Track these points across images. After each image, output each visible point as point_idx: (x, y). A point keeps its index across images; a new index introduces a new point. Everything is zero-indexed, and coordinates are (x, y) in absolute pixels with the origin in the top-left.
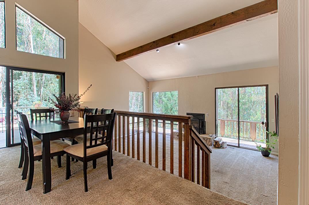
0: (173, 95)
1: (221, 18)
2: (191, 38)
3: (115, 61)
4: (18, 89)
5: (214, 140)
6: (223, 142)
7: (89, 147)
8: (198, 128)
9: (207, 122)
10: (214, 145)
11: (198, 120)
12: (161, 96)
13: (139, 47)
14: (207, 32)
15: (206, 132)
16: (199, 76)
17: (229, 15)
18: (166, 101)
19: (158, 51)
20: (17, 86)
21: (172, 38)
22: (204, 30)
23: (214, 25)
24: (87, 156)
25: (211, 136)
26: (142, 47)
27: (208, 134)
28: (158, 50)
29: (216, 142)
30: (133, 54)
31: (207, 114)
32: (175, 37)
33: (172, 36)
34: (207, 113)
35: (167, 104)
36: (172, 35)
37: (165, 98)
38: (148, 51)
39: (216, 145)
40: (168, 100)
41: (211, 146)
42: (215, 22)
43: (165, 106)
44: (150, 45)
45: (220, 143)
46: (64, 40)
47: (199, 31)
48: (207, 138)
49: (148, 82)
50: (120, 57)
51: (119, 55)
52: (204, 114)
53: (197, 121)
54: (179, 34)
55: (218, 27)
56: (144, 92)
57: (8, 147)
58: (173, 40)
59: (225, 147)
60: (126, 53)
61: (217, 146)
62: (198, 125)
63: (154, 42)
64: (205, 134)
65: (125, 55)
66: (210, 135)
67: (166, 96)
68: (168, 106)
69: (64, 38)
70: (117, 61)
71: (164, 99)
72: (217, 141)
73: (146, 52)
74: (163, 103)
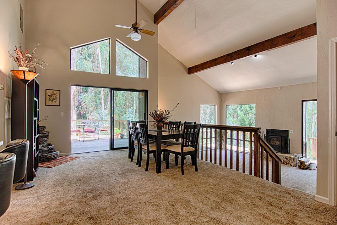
0: (252, 107)
1: (301, 29)
2: (269, 51)
3: (187, 74)
4: (86, 102)
5: (299, 160)
6: (310, 163)
7: (185, 146)
8: (279, 146)
9: (291, 140)
10: (298, 166)
11: (280, 137)
12: (236, 109)
13: (212, 60)
14: (286, 44)
15: (290, 151)
16: (281, 87)
17: (311, 27)
18: (242, 115)
19: (233, 64)
20: (85, 100)
21: (247, 51)
22: (283, 43)
23: (294, 36)
24: (184, 152)
25: (295, 156)
26: (215, 60)
27: (292, 154)
28: (233, 62)
29: (302, 163)
30: (205, 67)
31: (291, 131)
32: (251, 50)
33: (248, 49)
34: (291, 129)
35: (243, 119)
36: (248, 47)
37: (242, 111)
38: (222, 64)
39: (301, 165)
40: (245, 114)
41: (296, 166)
42: (295, 33)
43: (241, 122)
44: (224, 58)
45: (306, 164)
46: (147, 62)
47: (277, 44)
48: (291, 158)
49: (221, 94)
50: (191, 70)
51: (191, 68)
52: (288, 131)
53: (278, 139)
54: (255, 47)
55: (299, 39)
56: (216, 106)
57: (111, 150)
58: (248, 53)
59: (312, 169)
60: (198, 66)
61: (303, 167)
62: (280, 143)
63: (228, 55)
64: (289, 153)
65: (197, 68)
66: (294, 154)
67: (243, 108)
68: (245, 121)
69: (147, 60)
70: (188, 74)
71: (239, 112)
72: (303, 161)
73: (219, 65)
74: (239, 118)
